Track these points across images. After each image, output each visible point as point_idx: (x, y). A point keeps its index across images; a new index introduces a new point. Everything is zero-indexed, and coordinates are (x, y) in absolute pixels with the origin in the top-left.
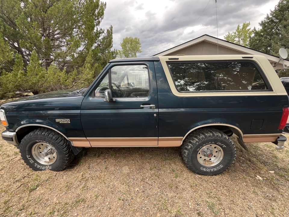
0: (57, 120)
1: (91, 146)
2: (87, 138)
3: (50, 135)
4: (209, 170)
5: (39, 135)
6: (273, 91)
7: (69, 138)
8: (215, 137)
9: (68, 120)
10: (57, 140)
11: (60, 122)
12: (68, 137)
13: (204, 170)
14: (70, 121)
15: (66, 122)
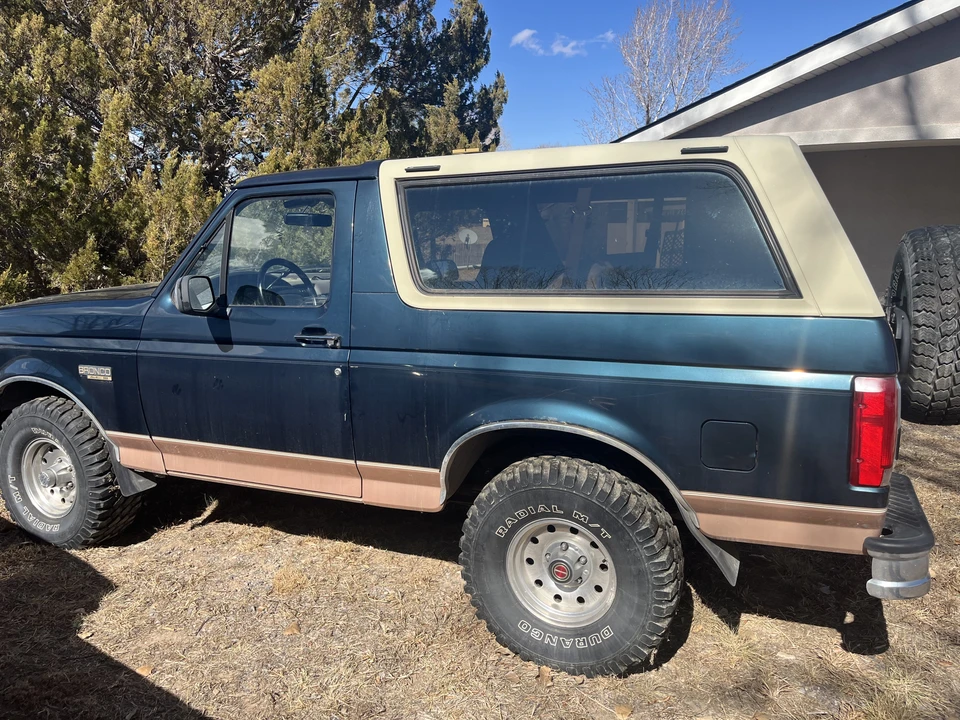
0: (83, 369)
1: (167, 471)
2: (154, 438)
3: (64, 416)
4: (556, 638)
5: (40, 411)
6: (801, 296)
7: (108, 432)
8: (558, 485)
9: (108, 372)
10: (78, 433)
11: (89, 377)
12: (105, 428)
13: (535, 634)
14: (113, 376)
15: (102, 378)
